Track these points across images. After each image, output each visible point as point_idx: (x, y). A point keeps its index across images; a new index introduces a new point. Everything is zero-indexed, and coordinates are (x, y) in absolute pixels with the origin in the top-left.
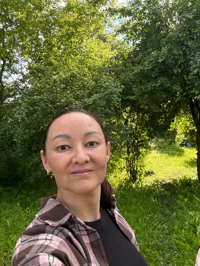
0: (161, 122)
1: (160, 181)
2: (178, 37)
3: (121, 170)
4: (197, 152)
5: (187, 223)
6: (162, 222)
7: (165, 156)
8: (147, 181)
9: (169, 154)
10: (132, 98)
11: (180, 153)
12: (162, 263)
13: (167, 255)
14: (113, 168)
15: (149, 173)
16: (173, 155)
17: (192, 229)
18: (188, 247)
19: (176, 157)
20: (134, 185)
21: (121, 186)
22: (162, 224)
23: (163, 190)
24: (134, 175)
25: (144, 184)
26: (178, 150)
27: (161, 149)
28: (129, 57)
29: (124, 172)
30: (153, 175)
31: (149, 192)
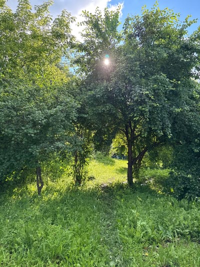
0: (105, 137)
1: (100, 184)
2: (123, 73)
3: (69, 175)
4: (127, 162)
5: (127, 219)
6: (106, 220)
7: (102, 164)
8: (90, 185)
9: (105, 163)
10: (86, 116)
11: (112, 163)
12: (111, 257)
13: (115, 249)
14: (62, 174)
15: (91, 178)
16: (108, 164)
17: (132, 224)
18: (130, 240)
19: (109, 166)
20: (79, 188)
21: (68, 189)
22: (107, 221)
23: (102, 191)
24: (79, 179)
25: (88, 187)
26: (111, 161)
27: (99, 159)
28: (82, 84)
29: (71, 178)
30: (94, 180)
31: (92, 194)
